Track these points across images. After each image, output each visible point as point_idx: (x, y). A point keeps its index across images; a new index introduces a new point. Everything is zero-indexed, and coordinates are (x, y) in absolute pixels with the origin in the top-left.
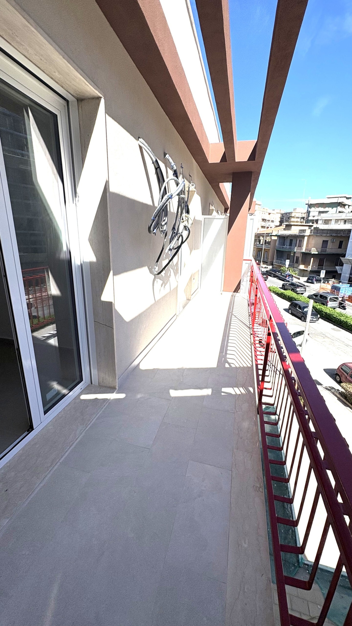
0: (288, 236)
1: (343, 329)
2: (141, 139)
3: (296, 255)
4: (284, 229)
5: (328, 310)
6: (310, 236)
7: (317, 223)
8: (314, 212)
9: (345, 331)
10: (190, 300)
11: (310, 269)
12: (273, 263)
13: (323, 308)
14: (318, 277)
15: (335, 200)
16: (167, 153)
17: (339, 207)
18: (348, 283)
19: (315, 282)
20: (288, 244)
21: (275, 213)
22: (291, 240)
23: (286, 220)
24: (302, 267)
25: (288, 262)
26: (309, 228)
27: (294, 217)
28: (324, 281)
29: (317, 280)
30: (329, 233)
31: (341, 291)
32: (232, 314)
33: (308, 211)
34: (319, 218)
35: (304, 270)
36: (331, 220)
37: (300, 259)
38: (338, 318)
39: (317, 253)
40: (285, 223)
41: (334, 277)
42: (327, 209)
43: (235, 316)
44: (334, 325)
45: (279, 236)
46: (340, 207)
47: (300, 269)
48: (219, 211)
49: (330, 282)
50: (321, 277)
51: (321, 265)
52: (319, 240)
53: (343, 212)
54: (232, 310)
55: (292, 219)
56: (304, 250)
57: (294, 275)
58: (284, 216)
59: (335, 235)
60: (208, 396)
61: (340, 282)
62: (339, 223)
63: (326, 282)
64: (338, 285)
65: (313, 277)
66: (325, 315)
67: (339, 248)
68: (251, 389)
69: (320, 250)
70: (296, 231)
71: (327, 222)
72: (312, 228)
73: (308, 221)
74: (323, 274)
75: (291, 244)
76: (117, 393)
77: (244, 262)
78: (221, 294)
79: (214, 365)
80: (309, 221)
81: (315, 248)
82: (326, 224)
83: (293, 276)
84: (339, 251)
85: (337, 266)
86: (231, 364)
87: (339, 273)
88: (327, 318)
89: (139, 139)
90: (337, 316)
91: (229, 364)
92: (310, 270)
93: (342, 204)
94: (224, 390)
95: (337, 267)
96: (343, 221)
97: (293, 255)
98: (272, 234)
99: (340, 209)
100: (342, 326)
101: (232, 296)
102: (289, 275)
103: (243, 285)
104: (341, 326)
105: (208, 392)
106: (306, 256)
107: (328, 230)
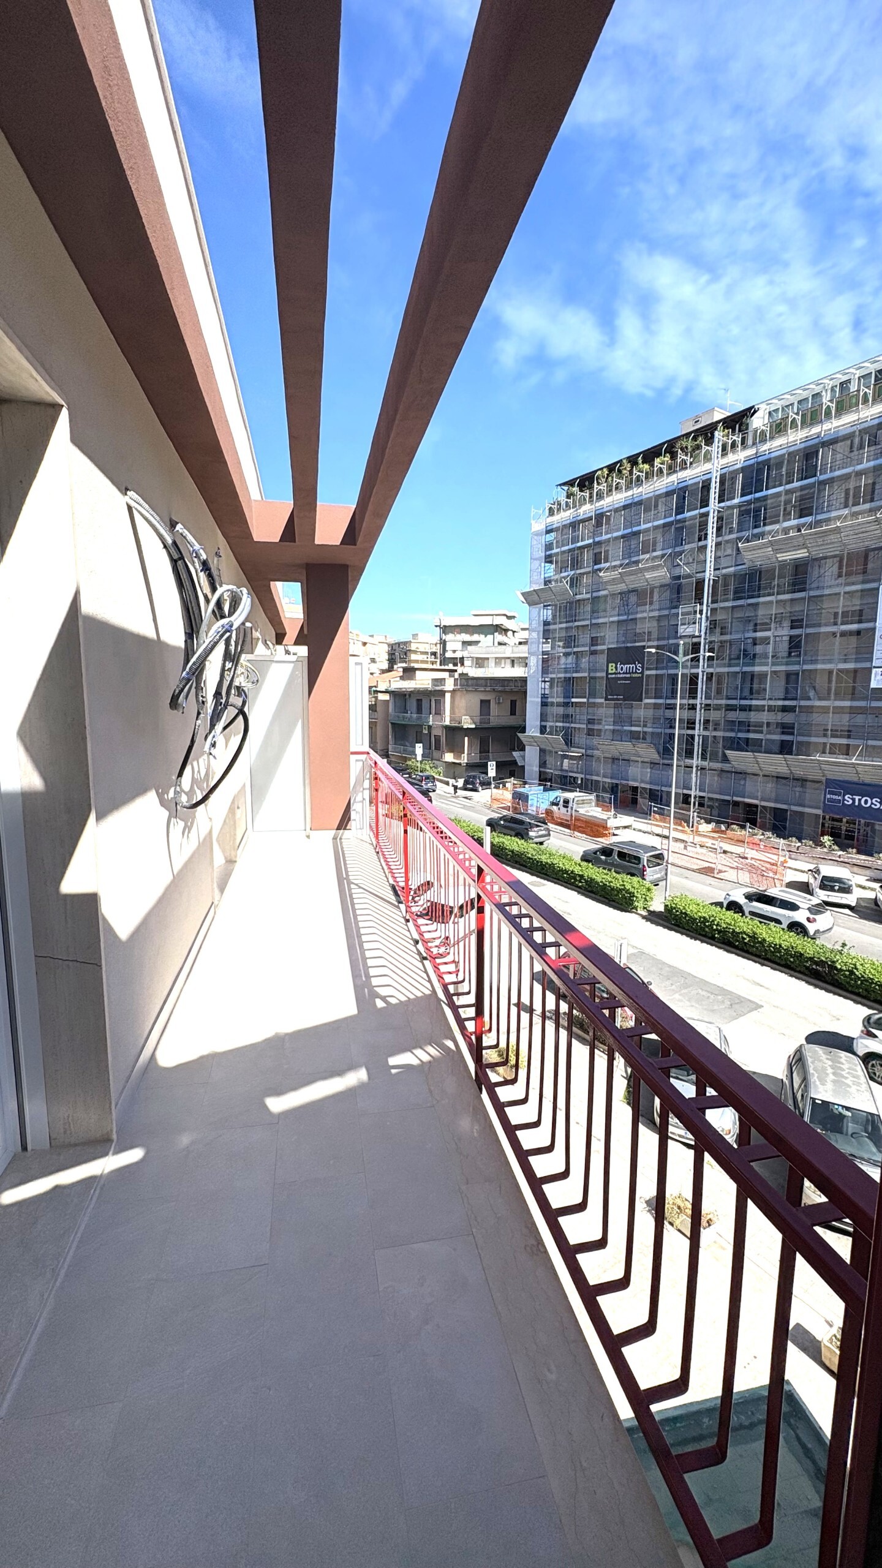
0: (411, 691)
1: (548, 880)
2: (132, 492)
3: (434, 732)
4: (400, 677)
5: (515, 844)
6: (457, 692)
7: (462, 664)
8: (454, 643)
9: (553, 884)
10: (236, 862)
11: (466, 761)
12: (388, 752)
13: (506, 842)
14: (483, 775)
15: (487, 621)
16: (178, 521)
17: (496, 634)
18: (540, 785)
19: (480, 788)
20: (414, 709)
21: (377, 643)
22: (418, 700)
23: (400, 658)
24: (449, 757)
25: (419, 749)
26: (450, 676)
27: (415, 652)
28: (498, 783)
29: (482, 784)
30: (489, 685)
31: (530, 802)
32: (349, 883)
33: (441, 639)
34: (465, 654)
35: (454, 763)
36: (488, 659)
37: (443, 740)
38: (535, 859)
39: (473, 726)
40: (400, 665)
41: (512, 774)
42: (475, 637)
43: (357, 885)
44: (532, 874)
45: (393, 693)
46: (499, 634)
47: (446, 762)
48: (268, 642)
49: (507, 784)
50: (489, 775)
51: (484, 750)
52: (474, 700)
53: (505, 644)
54: (347, 872)
55: (413, 657)
56: (447, 723)
57: (436, 776)
58: (395, 650)
59: (500, 689)
60: (362, 1086)
61: (525, 783)
62: (503, 666)
63: (501, 786)
64: (522, 790)
65: (474, 777)
66: (512, 857)
67: (511, 714)
68: (450, 1044)
69: (477, 719)
70: (426, 682)
71: (480, 662)
72: (456, 675)
73: (445, 661)
74: (492, 772)
75: (419, 710)
76: (116, 1153)
77: (353, 758)
78: (308, 837)
79: (350, 1009)
80: (446, 663)
81: (468, 717)
82: (479, 667)
83: (434, 778)
84: (512, 721)
85: (514, 750)
86: (387, 998)
87: (520, 764)
88: (516, 862)
89: (128, 493)
90: (534, 854)
91: (383, 999)
92: (467, 763)
93: (501, 628)
94: (393, 1061)
95: (515, 754)
96: (508, 661)
97: (427, 732)
98: (378, 689)
99: (499, 637)
100: (546, 874)
101: (335, 838)
102: (427, 778)
103: (355, 810)
104: (543, 874)
105: (359, 1076)
106: (454, 733)
107: (486, 679)
